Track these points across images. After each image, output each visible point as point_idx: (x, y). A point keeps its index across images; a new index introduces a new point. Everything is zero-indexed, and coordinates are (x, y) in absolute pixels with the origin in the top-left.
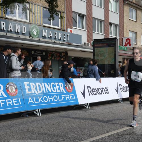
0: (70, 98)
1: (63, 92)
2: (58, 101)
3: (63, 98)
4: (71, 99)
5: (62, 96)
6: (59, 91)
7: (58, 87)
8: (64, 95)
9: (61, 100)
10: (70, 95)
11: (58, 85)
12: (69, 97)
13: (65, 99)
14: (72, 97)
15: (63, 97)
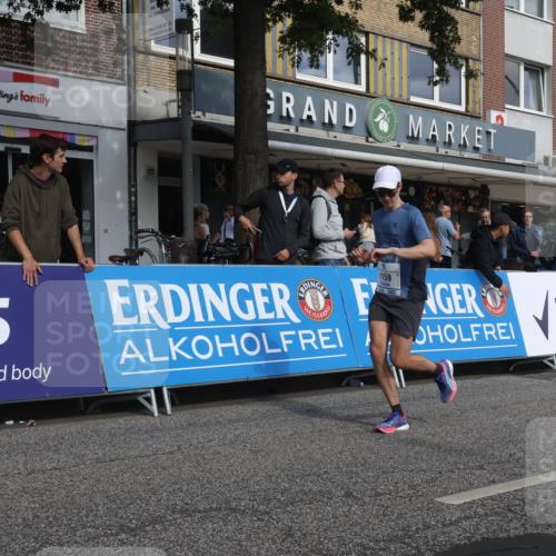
0: (497, 333)
1: (475, 314)
2: (459, 343)
3: (474, 333)
4: (502, 338)
5: (472, 326)
6: (463, 311)
7: (460, 297)
8: (479, 325)
9: (469, 340)
10: (498, 325)
11: (460, 292)
12: (495, 331)
13: (481, 336)
14: (504, 331)
15: (476, 329)
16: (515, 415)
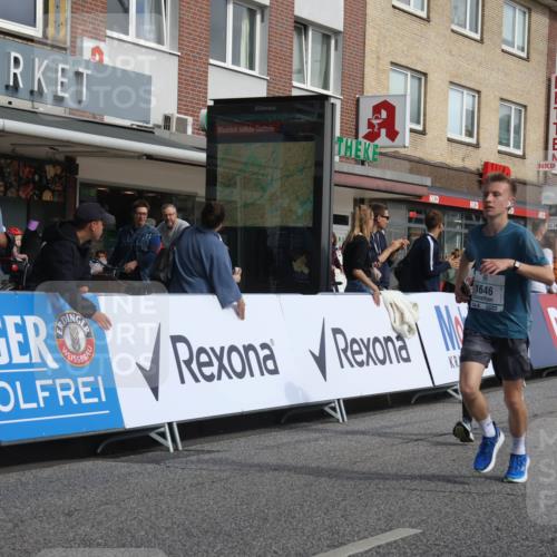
0: (77, 394)
1: (44, 364)
2: (17, 412)
3: (42, 395)
4: (84, 401)
5: (38, 383)
6: (26, 359)
7: (20, 337)
8: (49, 382)
9: (34, 405)
10: (80, 380)
11: (21, 328)
12: (74, 390)
13: (52, 400)
14: (88, 389)
15: (44, 388)
16: (100, 523)
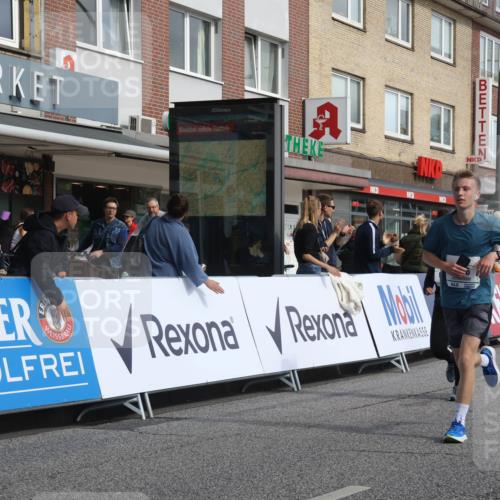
0: (59, 368)
1: (28, 341)
2: (4, 384)
3: (27, 369)
4: (66, 374)
5: (24, 359)
6: (11, 337)
7: (6, 317)
8: (34, 357)
9: (20, 379)
10: (62, 355)
11: (6, 310)
13: (36, 374)
14: (69, 364)
15: (29, 363)
